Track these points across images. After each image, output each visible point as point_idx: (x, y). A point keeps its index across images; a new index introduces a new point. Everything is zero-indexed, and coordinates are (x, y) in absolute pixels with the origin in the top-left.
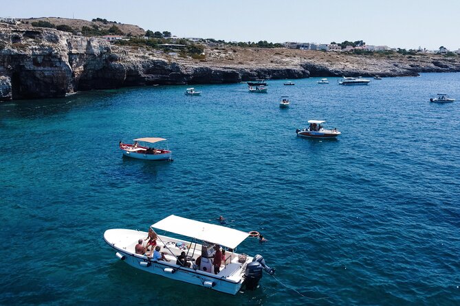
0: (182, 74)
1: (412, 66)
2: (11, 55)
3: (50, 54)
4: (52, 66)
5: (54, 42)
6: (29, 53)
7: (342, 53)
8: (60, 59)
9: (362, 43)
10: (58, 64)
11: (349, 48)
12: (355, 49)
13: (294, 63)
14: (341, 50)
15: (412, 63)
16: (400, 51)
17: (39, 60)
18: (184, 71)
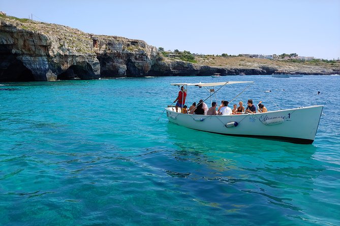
0: (194, 69)
1: (334, 70)
2: (127, 54)
3: (142, 54)
4: (142, 60)
5: (143, 47)
6: (134, 53)
7: (282, 61)
8: (147, 56)
9: (295, 55)
10: (145, 59)
11: (286, 58)
12: (292, 59)
13: (255, 66)
14: (281, 59)
15: (334, 68)
16: (323, 61)
17: (137, 57)
18: (195, 68)
